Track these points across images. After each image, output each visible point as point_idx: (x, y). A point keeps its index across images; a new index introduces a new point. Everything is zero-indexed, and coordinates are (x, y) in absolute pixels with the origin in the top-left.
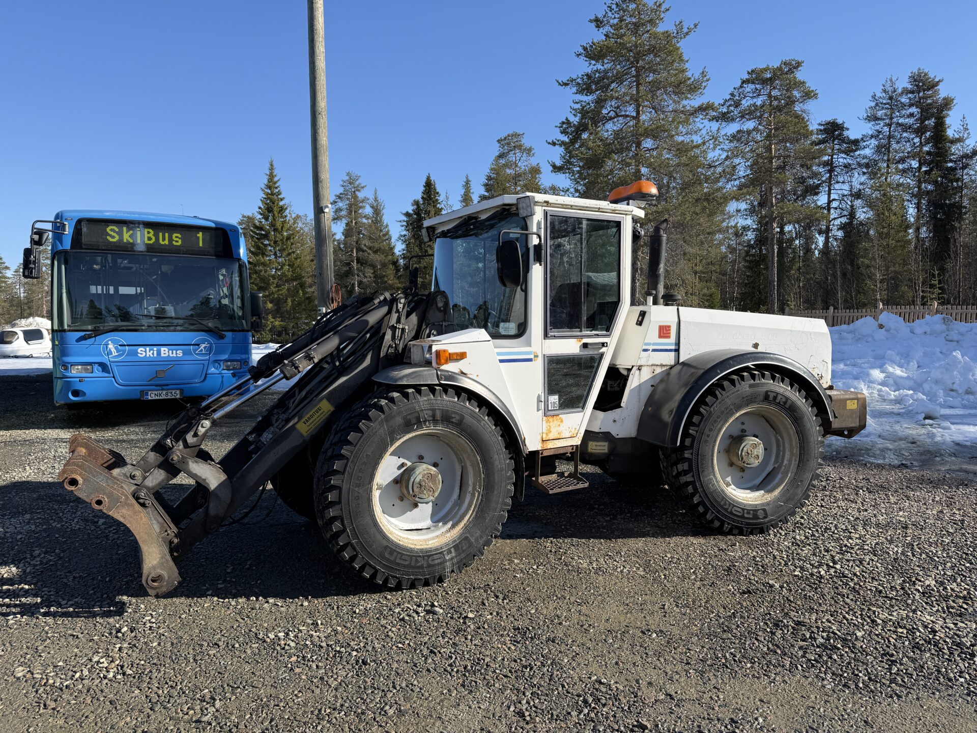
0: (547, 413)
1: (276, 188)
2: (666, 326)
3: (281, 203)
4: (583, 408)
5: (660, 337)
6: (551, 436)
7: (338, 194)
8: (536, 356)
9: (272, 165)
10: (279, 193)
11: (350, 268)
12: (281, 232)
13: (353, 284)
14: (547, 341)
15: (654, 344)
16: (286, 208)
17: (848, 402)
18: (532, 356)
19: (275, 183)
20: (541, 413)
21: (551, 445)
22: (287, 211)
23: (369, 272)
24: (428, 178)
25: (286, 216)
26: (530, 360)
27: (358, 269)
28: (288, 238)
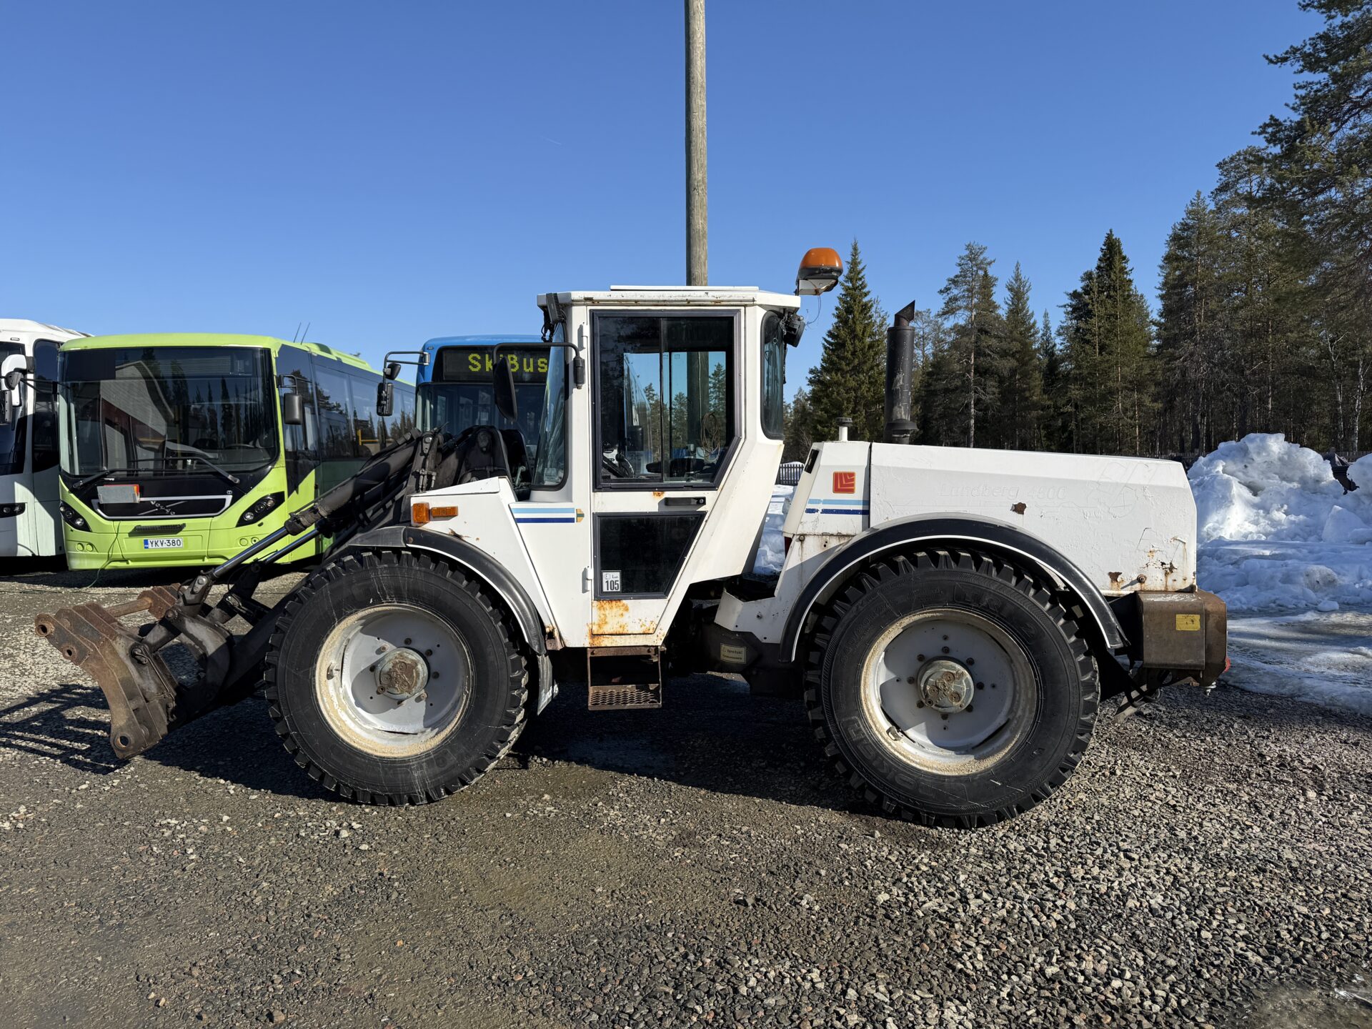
0: (600, 595)
1: (860, 279)
2: (846, 474)
3: (865, 300)
4: (666, 593)
5: (836, 490)
6: (607, 629)
7: (952, 277)
8: (581, 515)
9: (855, 249)
10: (863, 286)
11: (963, 382)
12: (861, 340)
13: (968, 406)
14: (599, 494)
15: (825, 502)
16: (872, 306)
17: (1178, 616)
18: (573, 515)
19: (859, 273)
20: (590, 594)
21: (606, 642)
22: (873, 309)
23: (992, 385)
24: (1109, 237)
25: (871, 317)
26: (571, 520)
27: (975, 381)
28: (871, 346)
